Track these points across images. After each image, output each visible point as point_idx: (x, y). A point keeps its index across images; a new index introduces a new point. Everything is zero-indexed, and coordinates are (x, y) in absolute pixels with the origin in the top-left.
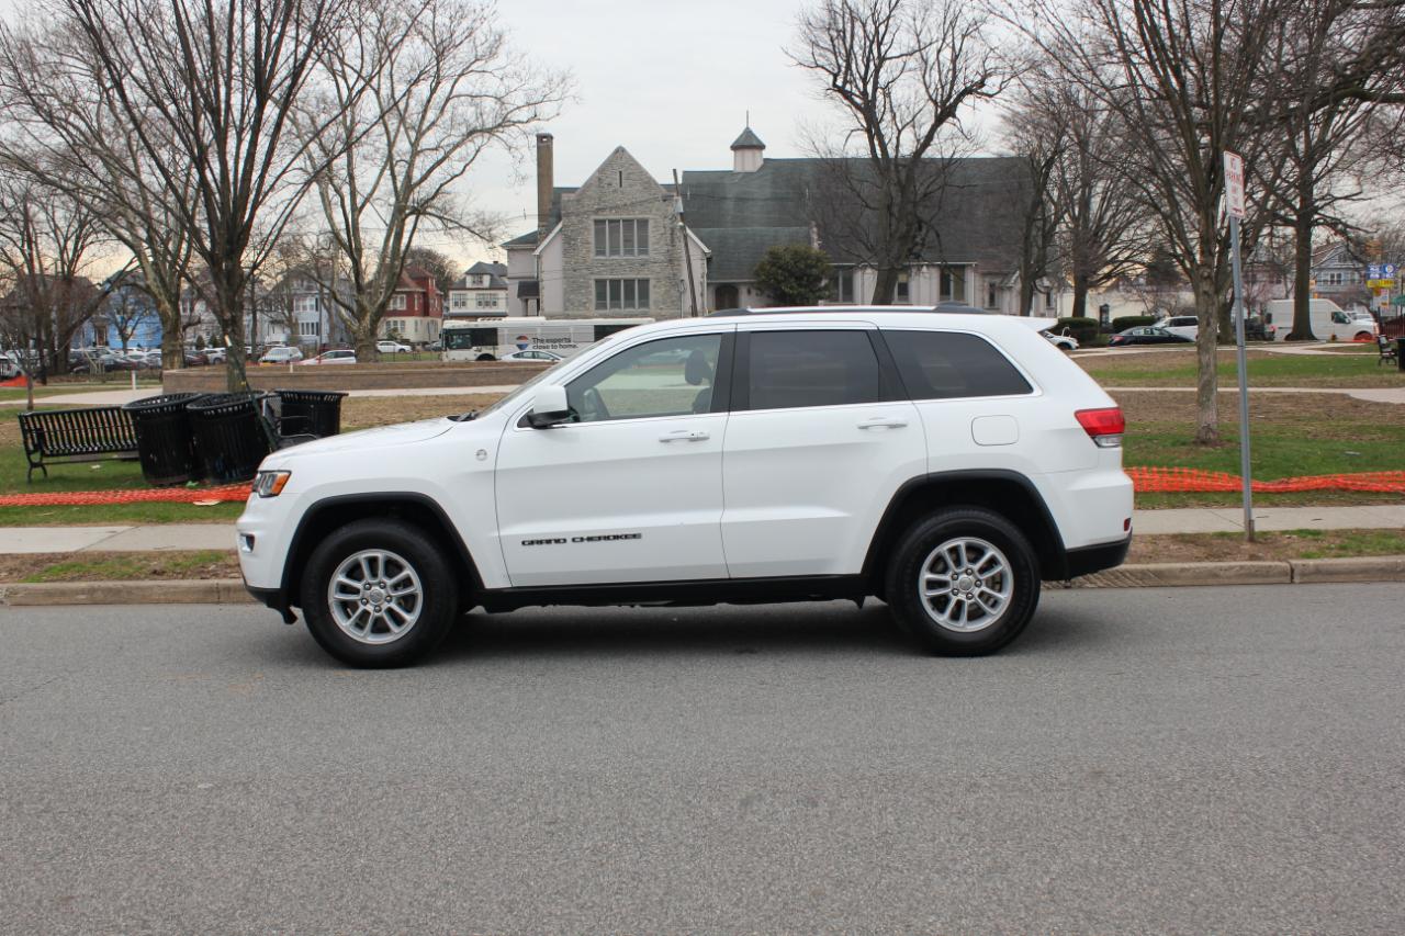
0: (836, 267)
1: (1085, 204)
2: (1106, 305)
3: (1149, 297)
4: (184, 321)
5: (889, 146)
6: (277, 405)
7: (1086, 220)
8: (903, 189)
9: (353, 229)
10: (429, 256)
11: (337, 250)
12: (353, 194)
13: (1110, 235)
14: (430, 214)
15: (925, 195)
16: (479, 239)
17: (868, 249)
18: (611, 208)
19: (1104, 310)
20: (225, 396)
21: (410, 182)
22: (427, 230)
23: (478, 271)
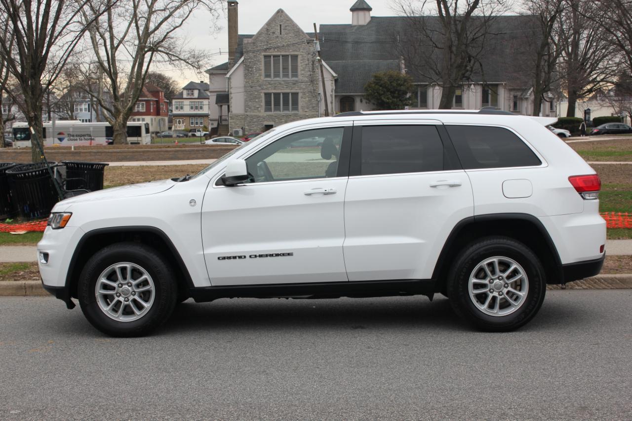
0: (416, 85)
1: (576, 45)
2: (589, 109)
3: (616, 104)
4: (5, 117)
5: (450, 8)
6: (63, 171)
7: (576, 55)
8: (459, 35)
9: (112, 60)
10: (160, 78)
11: (102, 73)
12: (112, 38)
13: (591, 64)
14: (160, 51)
15: (473, 39)
16: (191, 67)
17: (437, 74)
18: (275, 48)
19: (587, 112)
20: (30, 165)
21: (148, 30)
22: (159, 62)
23: (191, 87)
